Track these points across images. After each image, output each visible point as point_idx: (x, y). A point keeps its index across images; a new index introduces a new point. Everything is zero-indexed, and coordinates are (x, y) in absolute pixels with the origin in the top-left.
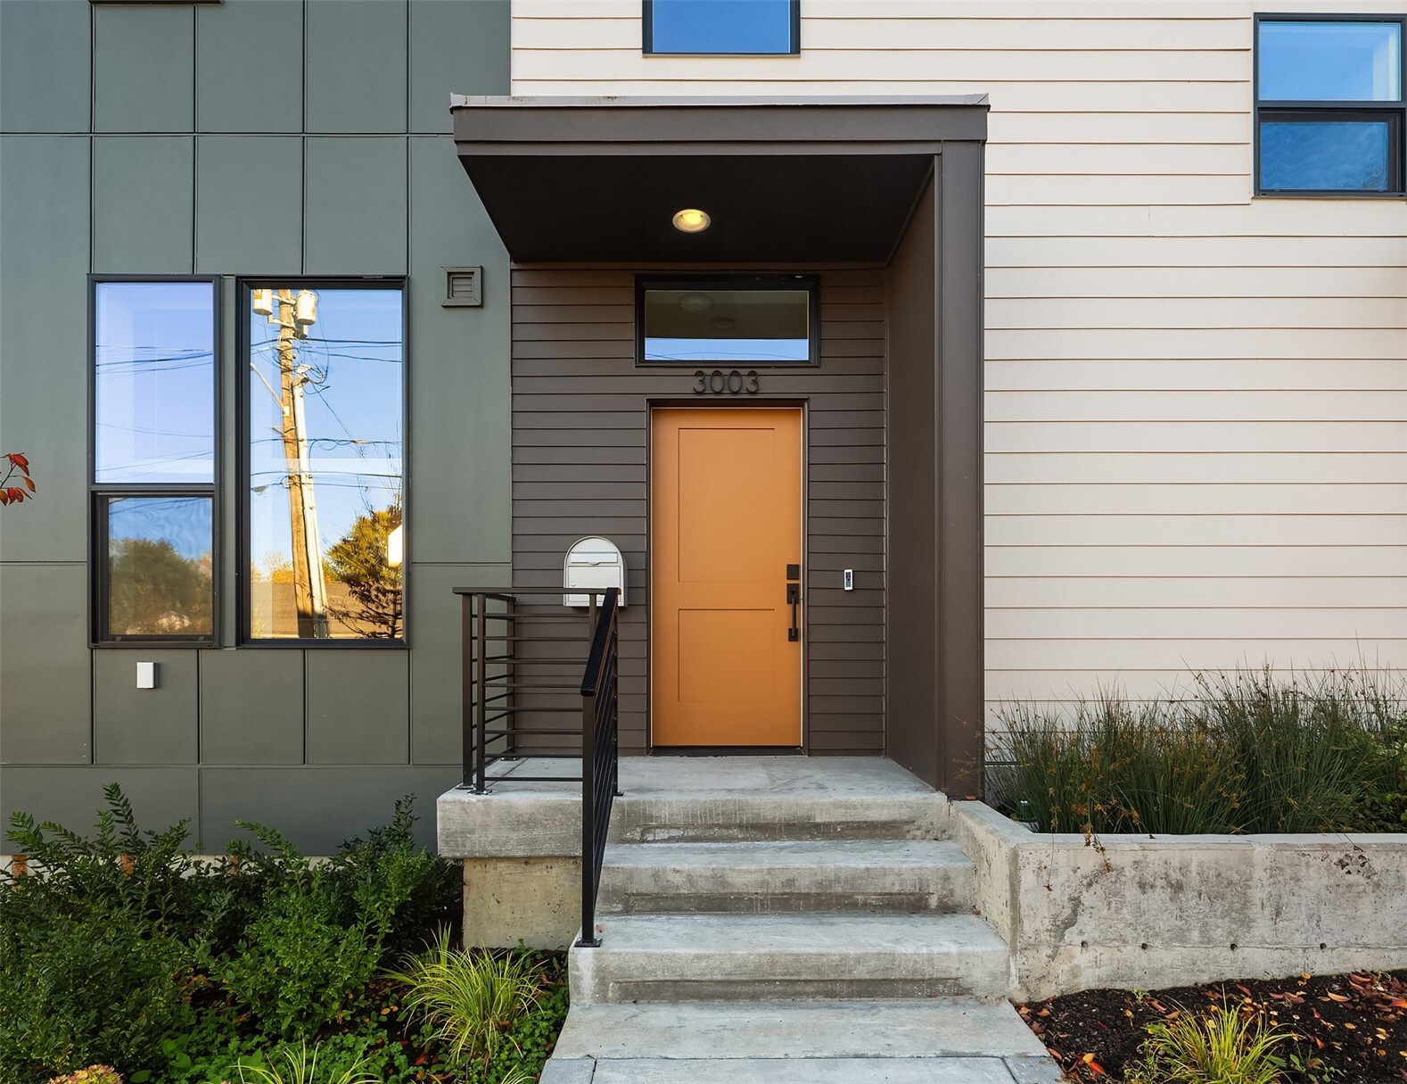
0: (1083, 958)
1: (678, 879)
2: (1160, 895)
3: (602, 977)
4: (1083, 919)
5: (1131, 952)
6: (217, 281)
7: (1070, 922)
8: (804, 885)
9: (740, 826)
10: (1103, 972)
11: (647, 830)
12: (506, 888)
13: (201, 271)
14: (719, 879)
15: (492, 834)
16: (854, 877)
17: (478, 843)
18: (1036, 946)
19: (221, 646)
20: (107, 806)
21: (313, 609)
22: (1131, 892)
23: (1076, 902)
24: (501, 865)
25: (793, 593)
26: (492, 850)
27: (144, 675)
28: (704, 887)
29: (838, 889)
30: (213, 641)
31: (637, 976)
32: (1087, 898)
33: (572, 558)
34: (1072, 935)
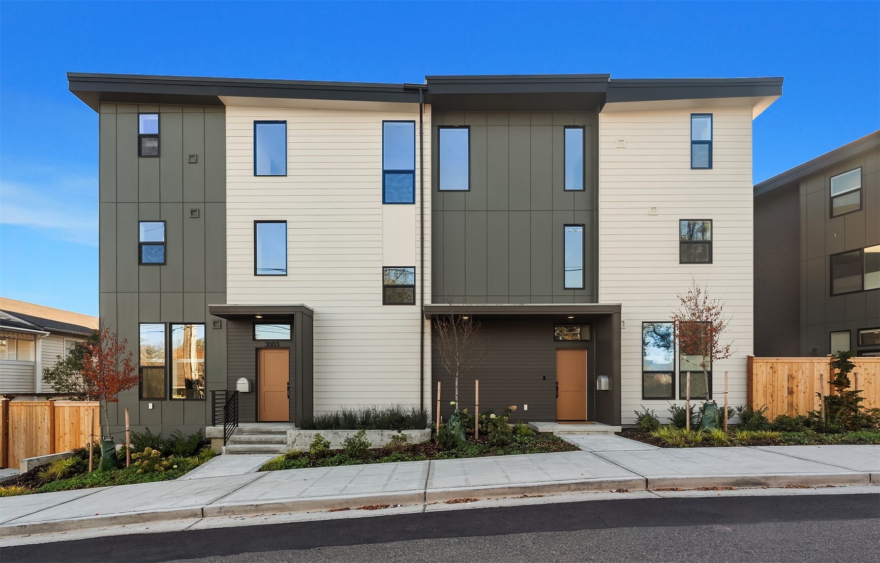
0: (296, 447)
1: (243, 439)
2: (308, 438)
3: (226, 450)
4: (296, 441)
5: (304, 446)
6: (166, 324)
7: (295, 442)
8: (263, 440)
9: (259, 432)
10: (300, 449)
11: (243, 433)
12: (219, 444)
13: (161, 321)
14: (249, 439)
15: (216, 434)
16: (271, 438)
17: (213, 435)
18: (290, 445)
19: (166, 400)
20: (146, 431)
21: (192, 378)
22: (304, 438)
23: (296, 439)
24: (218, 439)
25: (288, 388)
26: (216, 436)
27: (150, 406)
28: (247, 440)
29: (269, 440)
30: (165, 399)
31: (232, 450)
32: (297, 439)
33: (238, 382)
34: (295, 444)
